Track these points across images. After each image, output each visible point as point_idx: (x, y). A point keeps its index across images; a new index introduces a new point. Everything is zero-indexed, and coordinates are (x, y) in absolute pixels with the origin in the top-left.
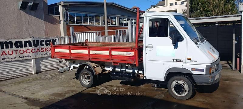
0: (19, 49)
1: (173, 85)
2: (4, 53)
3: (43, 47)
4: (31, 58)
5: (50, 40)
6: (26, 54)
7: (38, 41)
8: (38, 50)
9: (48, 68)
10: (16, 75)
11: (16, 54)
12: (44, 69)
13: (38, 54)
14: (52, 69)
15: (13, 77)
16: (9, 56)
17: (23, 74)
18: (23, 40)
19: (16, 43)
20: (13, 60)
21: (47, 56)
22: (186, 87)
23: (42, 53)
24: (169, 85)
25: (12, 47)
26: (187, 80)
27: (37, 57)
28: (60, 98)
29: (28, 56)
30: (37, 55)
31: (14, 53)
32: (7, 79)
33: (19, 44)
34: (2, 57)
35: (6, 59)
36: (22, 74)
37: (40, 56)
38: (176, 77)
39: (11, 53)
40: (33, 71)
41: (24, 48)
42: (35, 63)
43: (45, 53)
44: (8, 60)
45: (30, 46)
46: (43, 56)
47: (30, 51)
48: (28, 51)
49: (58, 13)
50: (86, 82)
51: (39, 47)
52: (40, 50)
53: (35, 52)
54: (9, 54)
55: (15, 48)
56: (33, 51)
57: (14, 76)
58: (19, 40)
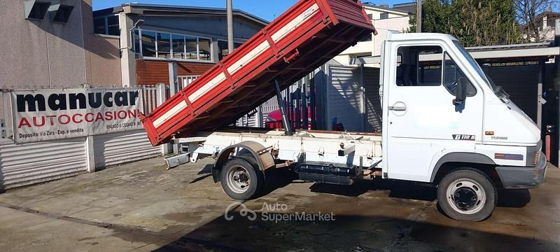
0: (59, 112)
1: (452, 190)
2: (24, 122)
3: (109, 109)
4: (85, 133)
5: (126, 93)
6: (72, 126)
7: (99, 95)
8: (100, 117)
9: (119, 159)
10: (50, 175)
11: (52, 124)
12: (112, 160)
13: (99, 124)
14: (129, 160)
15: (44, 180)
16: (36, 130)
17: (66, 172)
18: (67, 92)
19: (53, 97)
20: (45, 138)
21: (118, 129)
22: (480, 194)
23: (107, 123)
24: (441, 190)
25: (42, 108)
26: (483, 179)
27: (97, 132)
28: (193, 225)
29: (78, 131)
30: (97, 126)
31: (47, 121)
32: (31, 183)
33: (58, 102)
34: (21, 131)
35: (29, 136)
36: (63, 173)
37: (104, 130)
38: (457, 173)
39: (39, 121)
40: (88, 165)
41: (69, 112)
42: (92, 147)
43: (114, 122)
44: (34, 138)
45: (83, 106)
46: (110, 130)
47: (83, 118)
48: (78, 118)
49: (118, 32)
50: (238, 188)
51: (102, 108)
52: (105, 116)
53: (93, 120)
54: (35, 125)
55: (49, 111)
56: (90, 117)
57: (46, 176)
58: (58, 92)
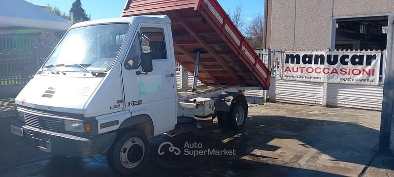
0: (307, 65)
2: (288, 69)
3: (345, 67)
4: (322, 81)
5: (363, 55)
6: (314, 75)
8: (335, 71)
9: (350, 104)
10: (298, 101)
11: (302, 72)
12: (343, 103)
13: (333, 76)
14: (360, 107)
15: (295, 103)
16: (293, 74)
17: (308, 102)
18: (314, 53)
19: (305, 56)
20: (298, 79)
21: (350, 82)
23: (341, 76)
25: (298, 62)
27: (331, 81)
29: (317, 78)
30: (332, 78)
31: (300, 70)
32: (288, 102)
33: (307, 59)
34: (285, 73)
35: (289, 76)
36: (306, 101)
37: (338, 81)
39: (295, 70)
40: (323, 101)
41: (313, 66)
42: (326, 90)
43: (347, 76)
44: (292, 78)
45: (322, 63)
46: (343, 82)
47: (321, 71)
48: (318, 70)
51: (338, 66)
52: (339, 71)
53: (328, 72)
55: (301, 64)
56: (326, 71)
57: (296, 100)
58: (308, 53)
